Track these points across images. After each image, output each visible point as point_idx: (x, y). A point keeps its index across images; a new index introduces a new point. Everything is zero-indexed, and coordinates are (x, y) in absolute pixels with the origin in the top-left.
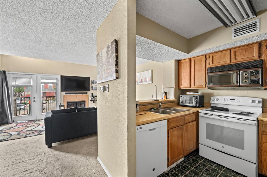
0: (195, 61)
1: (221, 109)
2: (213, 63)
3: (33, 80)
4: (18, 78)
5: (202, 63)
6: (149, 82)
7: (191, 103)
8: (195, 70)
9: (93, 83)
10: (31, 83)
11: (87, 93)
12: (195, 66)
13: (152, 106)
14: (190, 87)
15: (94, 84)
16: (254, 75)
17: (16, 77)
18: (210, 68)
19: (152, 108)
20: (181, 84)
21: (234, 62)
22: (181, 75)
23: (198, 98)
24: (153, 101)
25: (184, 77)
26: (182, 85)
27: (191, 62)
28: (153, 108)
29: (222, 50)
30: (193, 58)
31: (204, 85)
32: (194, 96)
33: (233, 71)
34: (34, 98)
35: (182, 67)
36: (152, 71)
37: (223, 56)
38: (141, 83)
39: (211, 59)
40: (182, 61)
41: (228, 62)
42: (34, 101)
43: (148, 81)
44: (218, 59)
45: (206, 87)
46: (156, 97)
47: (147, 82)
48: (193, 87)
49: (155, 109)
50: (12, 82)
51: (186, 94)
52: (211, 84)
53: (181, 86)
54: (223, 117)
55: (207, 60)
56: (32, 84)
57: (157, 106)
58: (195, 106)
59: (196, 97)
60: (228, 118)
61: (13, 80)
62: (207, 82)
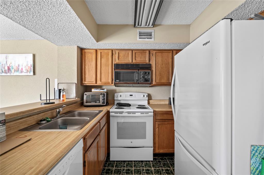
0: (102, 53)
1: (126, 105)
2: (119, 60)
5: (109, 58)
6: (27, 72)
7: (98, 102)
8: (102, 64)
12: (102, 59)
13: (40, 117)
14: (96, 83)
16: (147, 75)
18: (116, 64)
19: (41, 121)
20: (85, 79)
21: (135, 62)
22: (85, 68)
23: (105, 96)
24: (43, 106)
25: (89, 71)
26: (87, 80)
27: (97, 54)
28: (44, 120)
29: (126, 48)
30: (99, 50)
31: (111, 81)
32: (101, 94)
33: (135, 70)
35: (86, 58)
36: (34, 56)
37: (126, 55)
38: (6, 73)
39: (117, 55)
40: (86, 51)
41: (131, 61)
43: (24, 71)
44: (123, 56)
45: (112, 83)
46: (48, 98)
47: (22, 72)
48: (99, 83)
49: (48, 121)
51: (91, 92)
52: (118, 81)
53: (85, 81)
54: (132, 113)
55: (113, 56)
57: (52, 113)
58: (102, 104)
59: (103, 94)
60: (135, 114)
62: (113, 78)
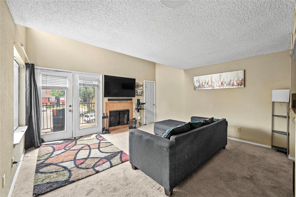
3: (69, 80)
4: (49, 76)
6: (238, 86)
9: (138, 86)
10: (67, 84)
11: (131, 100)
15: (139, 88)
17: (47, 75)
34: (70, 106)
36: (245, 71)
42: (70, 111)
43: (235, 84)
47: (233, 85)
50: (41, 83)
56: (67, 86)
61: (42, 78)
